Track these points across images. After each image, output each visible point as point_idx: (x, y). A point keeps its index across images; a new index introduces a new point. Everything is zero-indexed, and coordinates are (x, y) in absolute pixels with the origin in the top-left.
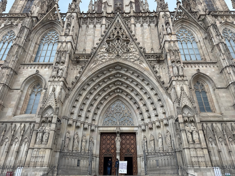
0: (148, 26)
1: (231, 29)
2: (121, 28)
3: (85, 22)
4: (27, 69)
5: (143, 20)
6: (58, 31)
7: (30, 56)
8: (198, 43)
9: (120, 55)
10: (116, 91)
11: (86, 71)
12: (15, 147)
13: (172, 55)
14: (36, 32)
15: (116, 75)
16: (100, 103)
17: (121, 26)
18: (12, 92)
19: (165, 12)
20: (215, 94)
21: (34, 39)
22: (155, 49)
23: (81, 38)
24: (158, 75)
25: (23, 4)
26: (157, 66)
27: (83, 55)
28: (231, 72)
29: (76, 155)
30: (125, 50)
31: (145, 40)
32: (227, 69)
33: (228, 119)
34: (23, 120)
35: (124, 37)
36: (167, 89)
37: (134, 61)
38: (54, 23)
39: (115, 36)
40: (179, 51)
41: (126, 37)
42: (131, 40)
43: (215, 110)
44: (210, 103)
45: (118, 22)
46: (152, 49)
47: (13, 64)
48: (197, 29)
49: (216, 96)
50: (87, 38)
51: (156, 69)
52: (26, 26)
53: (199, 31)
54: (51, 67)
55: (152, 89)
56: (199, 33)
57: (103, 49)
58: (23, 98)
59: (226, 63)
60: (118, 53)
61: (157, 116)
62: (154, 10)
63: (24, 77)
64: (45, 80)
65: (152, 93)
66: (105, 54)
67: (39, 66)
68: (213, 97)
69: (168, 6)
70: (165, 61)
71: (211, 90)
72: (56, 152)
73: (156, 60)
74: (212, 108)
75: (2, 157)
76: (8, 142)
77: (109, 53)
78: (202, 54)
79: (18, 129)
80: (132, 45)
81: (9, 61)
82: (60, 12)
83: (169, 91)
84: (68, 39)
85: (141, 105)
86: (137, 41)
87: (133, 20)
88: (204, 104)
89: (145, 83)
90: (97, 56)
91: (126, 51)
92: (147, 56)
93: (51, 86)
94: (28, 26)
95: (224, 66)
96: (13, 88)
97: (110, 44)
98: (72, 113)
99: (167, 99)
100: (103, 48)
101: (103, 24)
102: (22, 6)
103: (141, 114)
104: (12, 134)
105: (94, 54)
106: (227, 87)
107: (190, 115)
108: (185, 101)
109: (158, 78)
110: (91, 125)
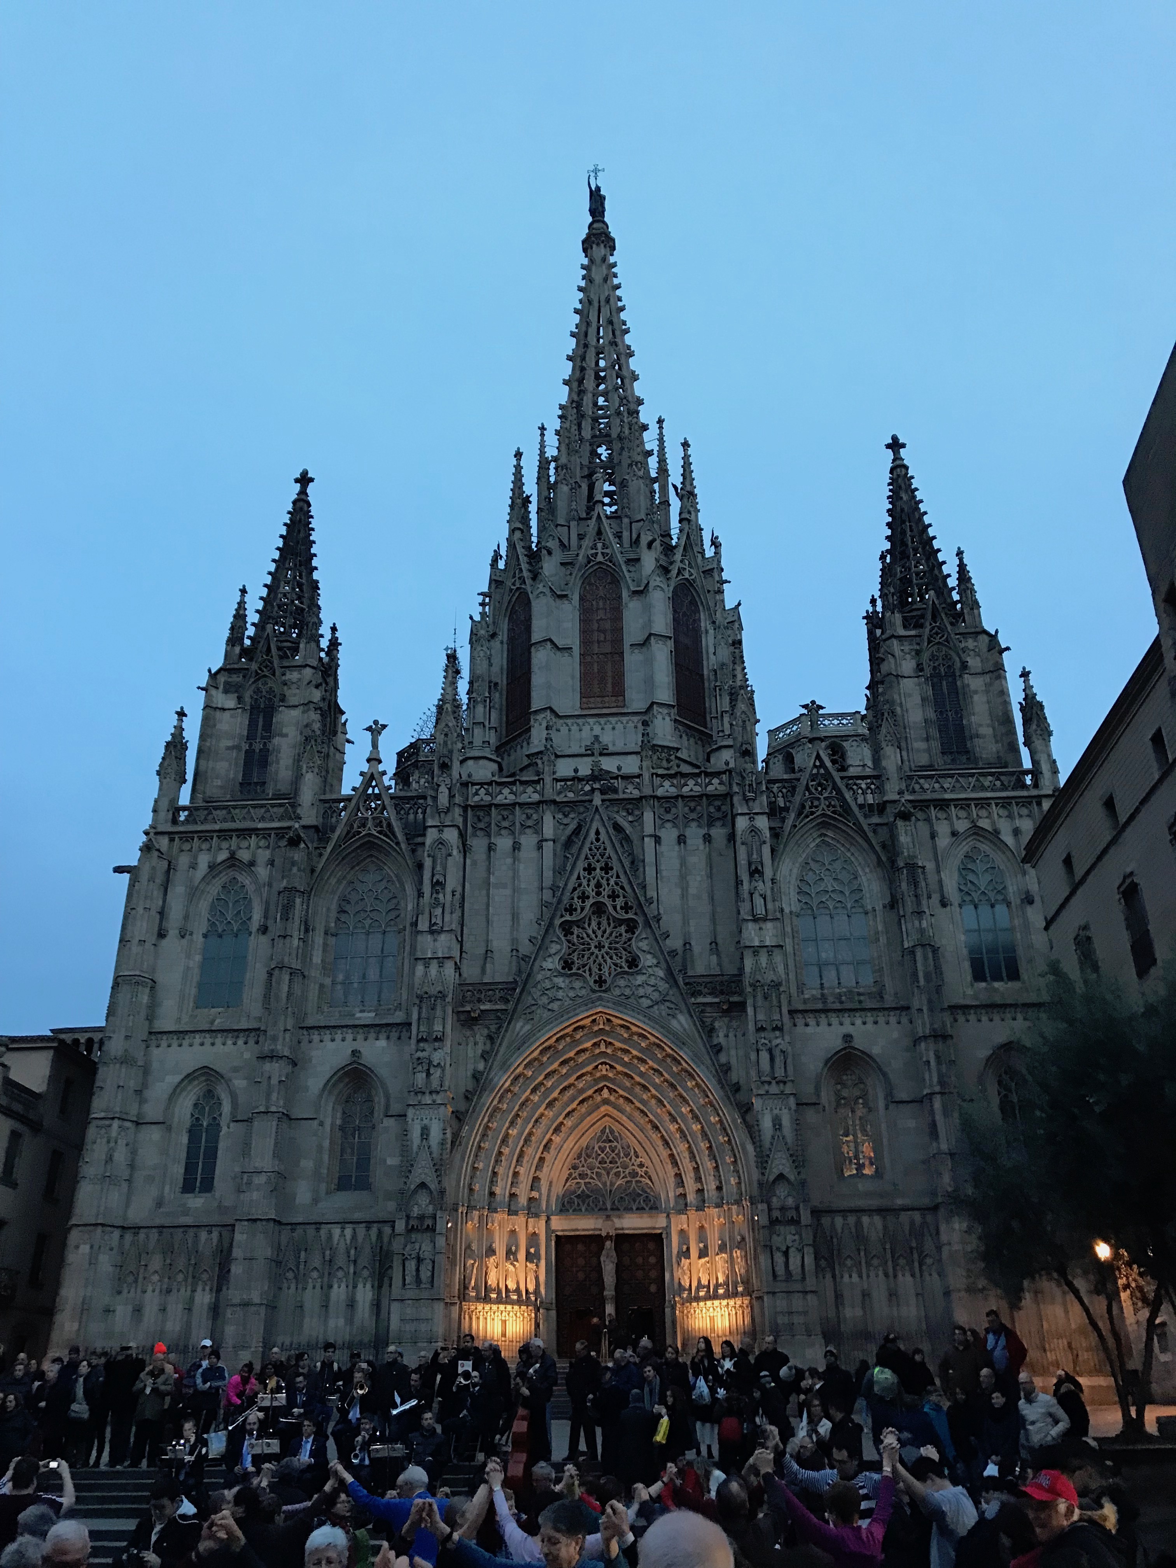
0: (704, 840)
1: (992, 854)
2: (607, 864)
3: (483, 826)
4: (324, 1044)
5: (687, 810)
6: (391, 873)
7: (317, 987)
8: (870, 918)
9: (608, 982)
10: (597, 1096)
11: (502, 1050)
13: (762, 1002)
14: (323, 887)
15: (596, 1049)
17: (609, 857)
18: (298, 1130)
19: (752, 816)
20: (886, 1122)
21: (318, 919)
22: (723, 941)
23: (472, 900)
24: (723, 1059)
25: (237, 729)
26: (721, 1025)
28: (932, 1056)
30: (624, 959)
31: (693, 904)
33: (907, 1202)
34: (344, 1216)
35: (618, 908)
36: (745, 1109)
37: (652, 1006)
38: (375, 843)
39: (589, 903)
41: (626, 908)
42: (640, 920)
45: (598, 840)
46: (713, 946)
47: (287, 1039)
48: (868, 863)
49: (887, 1128)
50: (493, 898)
51: (717, 1037)
52: (298, 886)
53: (874, 869)
54: (394, 1035)
56: (875, 877)
57: (550, 960)
59: (924, 1024)
60: (600, 970)
61: (719, 1188)
63: (320, 1075)
64: (383, 1083)
65: (707, 1116)
66: (560, 981)
67: (357, 1034)
68: (884, 1126)
71: (881, 1104)
72: (450, 1303)
73: (720, 1003)
76: (319, 1281)
77: (571, 975)
78: (877, 962)
79: (338, 1245)
80: (646, 942)
81: (275, 1032)
83: (748, 1118)
84: (444, 944)
86: (663, 925)
87: (649, 818)
89: (685, 1081)
90: (534, 990)
91: (627, 961)
92: (693, 987)
93: (416, 1121)
94: (302, 882)
96: (295, 1117)
97: (572, 933)
100: (550, 956)
101: (546, 840)
102: (236, 739)
103: (678, 1176)
104: (327, 1258)
105: (525, 984)
106: (921, 1101)
107: (790, 1201)
108: (781, 1164)
109: (722, 1072)
110: (526, 1217)
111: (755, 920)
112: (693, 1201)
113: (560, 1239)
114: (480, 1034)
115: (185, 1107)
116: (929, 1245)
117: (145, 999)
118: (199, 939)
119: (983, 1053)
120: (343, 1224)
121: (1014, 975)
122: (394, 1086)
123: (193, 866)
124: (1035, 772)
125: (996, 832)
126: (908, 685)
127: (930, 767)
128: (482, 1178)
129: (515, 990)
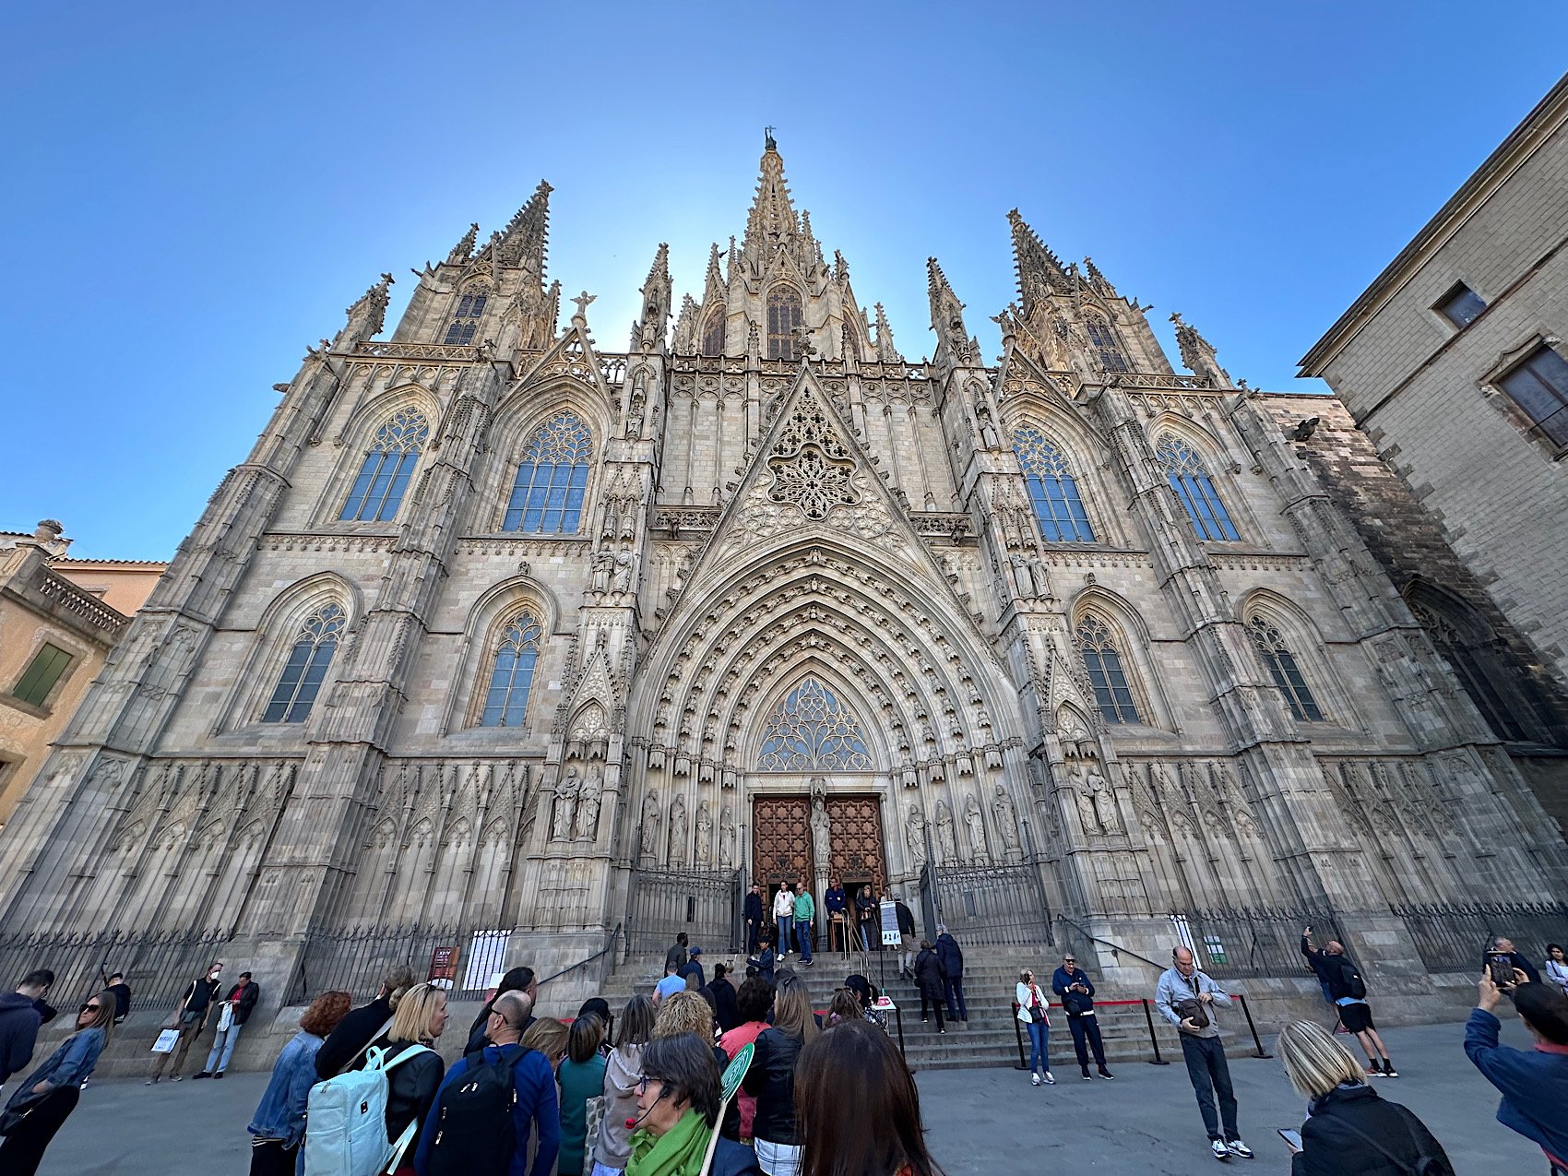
0: (910, 415)
1: (1185, 439)
2: (818, 416)
3: (685, 388)
4: (486, 557)
5: (889, 391)
6: (588, 419)
7: (489, 506)
8: (1081, 480)
9: (824, 515)
10: (804, 643)
11: (703, 570)
12: (457, 854)
13: (1010, 523)
14: (510, 418)
15: (807, 586)
16: (751, 687)
17: (820, 410)
18: (432, 643)
19: (972, 370)
20: (1149, 662)
21: (501, 445)
22: (939, 494)
23: (672, 447)
24: (959, 590)
25: (447, 307)
26: (953, 556)
27: (689, 512)
28: (1201, 587)
29: (690, 880)
30: (839, 495)
31: (903, 463)
32: (1188, 577)
33: (1198, 748)
34: (481, 750)
35: (832, 451)
36: (994, 640)
37: (874, 538)
38: (571, 386)
39: (799, 446)
40: (1029, 512)
41: (840, 452)
42: (857, 461)
43: (1150, 716)
44: (1132, 690)
45: (807, 396)
46: (928, 496)
47: (436, 538)
48: (1074, 434)
49: (1152, 669)
50: (694, 446)
51: (950, 569)
52: (478, 398)
53: (1083, 440)
54: (574, 551)
55: (941, 640)
56: (1082, 445)
57: (759, 490)
58: (473, 668)
59: (1183, 557)
60: (813, 505)
61: (959, 735)
62: (925, 359)
63: (473, 588)
64: (555, 600)
65: (939, 655)
66: (770, 510)
67: (529, 548)
68: (1143, 670)
69: (980, 351)
70: (982, 542)
71: (1135, 646)
72: (619, 868)
73: (951, 537)
74: (1140, 710)
75: (411, 893)
76: (430, 836)
77: (783, 505)
78: (1096, 520)
79: (465, 786)
80: (864, 481)
81: (421, 528)
82: (594, 347)
83: (1000, 649)
84: (641, 451)
85: (900, 698)
86: (879, 468)
87: (854, 388)
88: (1113, 695)
89: (914, 617)
90: (741, 516)
91: (843, 499)
92: (919, 522)
93: (590, 627)
94: (485, 396)
95: (1175, 567)
96: (434, 630)
97: (782, 472)
98: (660, 726)
99: (997, 679)
100: (759, 487)
101: (753, 400)
102: (444, 314)
103: (899, 727)
104: (446, 804)
105: (731, 508)
106: (1190, 637)
108: (1063, 688)
109: (962, 602)
110: (722, 769)
111: (988, 451)
112: (923, 752)
113: (759, 799)
114: (677, 554)
117: (268, 495)
118: (358, 455)
120: (477, 759)
121: (1236, 537)
122: (568, 604)
123: (368, 388)
124: (1207, 379)
125: (1189, 417)
128: (672, 714)
129: (718, 518)
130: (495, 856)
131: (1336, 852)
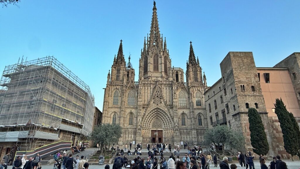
0: (169, 89)
1: (199, 92)
2: (158, 91)
3: (144, 86)
4: (127, 109)
5: (167, 85)
6: (134, 91)
7: (126, 103)
8: (186, 99)
9: (158, 104)
11: (147, 111)
12: (130, 136)
13: (175, 107)
14: (127, 92)
15: (157, 111)
16: (151, 121)
18: (125, 118)
20: (187, 120)
21: (126, 95)
22: (171, 100)
23: (143, 94)
25: (115, 72)
27: (145, 104)
29: (147, 138)
30: (160, 102)
31: (167, 96)
33: (189, 128)
36: (172, 118)
37: (163, 107)
38: (132, 87)
39: (156, 96)
41: (160, 96)
42: (162, 98)
44: (185, 123)
45: (157, 89)
46: (169, 101)
47: (124, 109)
48: (186, 92)
50: (145, 94)
51: (170, 111)
52: (124, 92)
54: (136, 109)
55: (168, 117)
58: (128, 120)
59: (191, 110)
61: (169, 126)
63: (127, 113)
65: (168, 119)
66: (153, 104)
67: (131, 108)
71: (186, 118)
73: (170, 107)
74: (185, 125)
78: (186, 103)
80: (162, 100)
84: (141, 100)
85: (165, 122)
87: (163, 86)
88: (183, 123)
89: (166, 115)
92: (167, 106)
97: (154, 99)
98: (144, 125)
99: (172, 122)
100: (152, 101)
101: (151, 88)
102: (115, 74)
103: (165, 125)
104: (129, 132)
105: (149, 104)
106: (191, 118)
107: (177, 128)
108: (176, 124)
109: (170, 114)
110: (148, 128)
111: (175, 99)
112: (166, 127)
113: (152, 131)
114: (145, 109)
115: (112, 116)
116: (190, 133)
117: (107, 104)
118: (113, 97)
119: (197, 114)
120: (130, 128)
121: (201, 106)
122: (135, 114)
123: (112, 89)
124: (204, 84)
125: (200, 90)
126: (191, 72)
127: (193, 82)
128: (145, 124)
129: (148, 105)
130: (133, 136)
131: (195, 137)
